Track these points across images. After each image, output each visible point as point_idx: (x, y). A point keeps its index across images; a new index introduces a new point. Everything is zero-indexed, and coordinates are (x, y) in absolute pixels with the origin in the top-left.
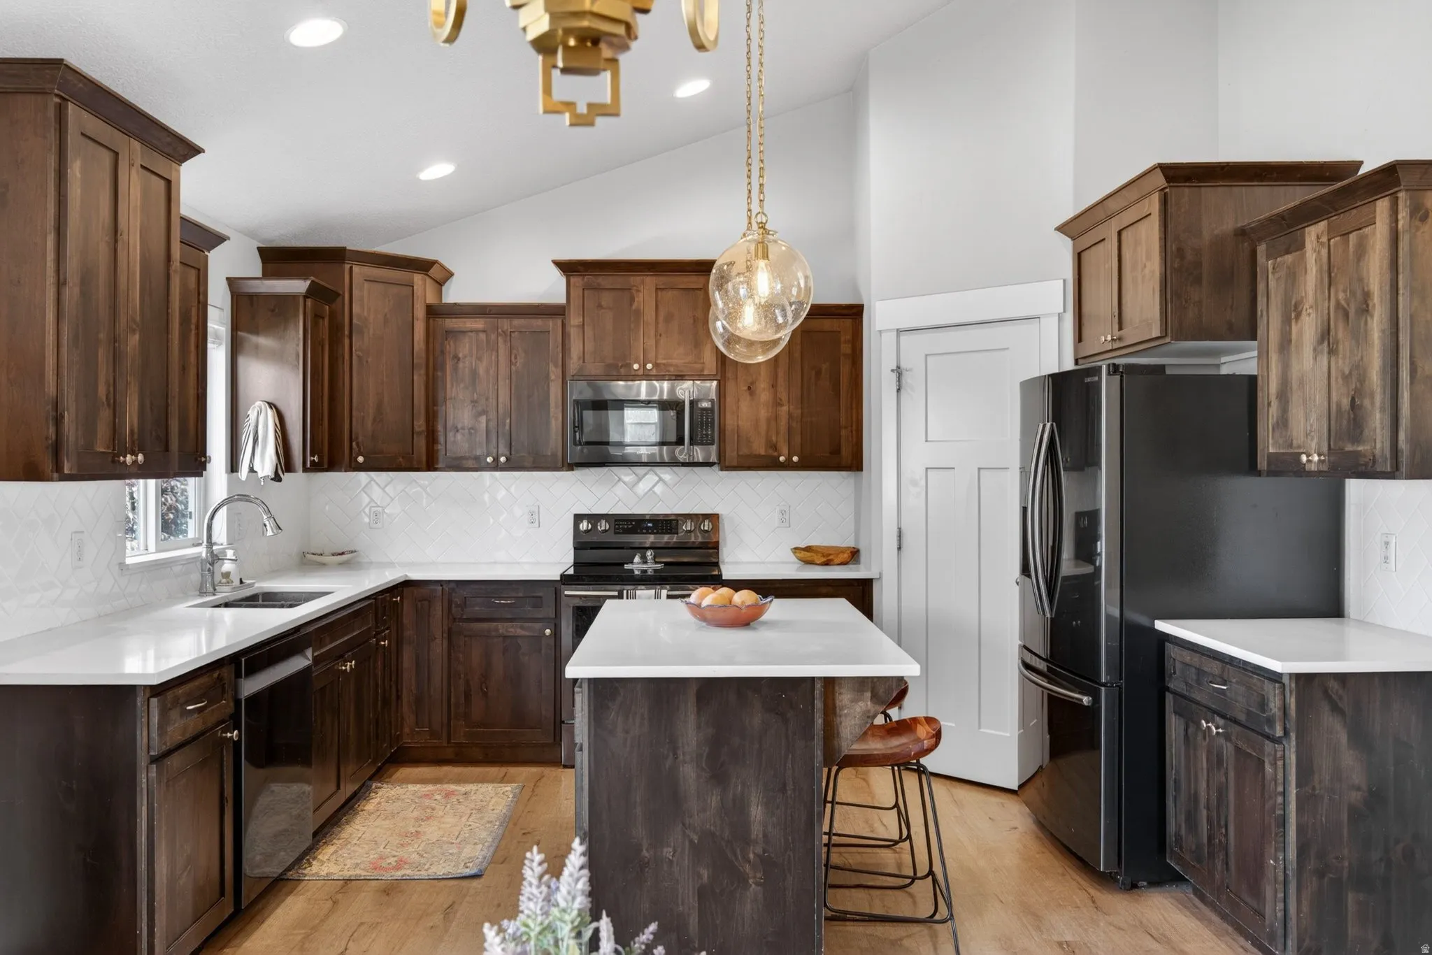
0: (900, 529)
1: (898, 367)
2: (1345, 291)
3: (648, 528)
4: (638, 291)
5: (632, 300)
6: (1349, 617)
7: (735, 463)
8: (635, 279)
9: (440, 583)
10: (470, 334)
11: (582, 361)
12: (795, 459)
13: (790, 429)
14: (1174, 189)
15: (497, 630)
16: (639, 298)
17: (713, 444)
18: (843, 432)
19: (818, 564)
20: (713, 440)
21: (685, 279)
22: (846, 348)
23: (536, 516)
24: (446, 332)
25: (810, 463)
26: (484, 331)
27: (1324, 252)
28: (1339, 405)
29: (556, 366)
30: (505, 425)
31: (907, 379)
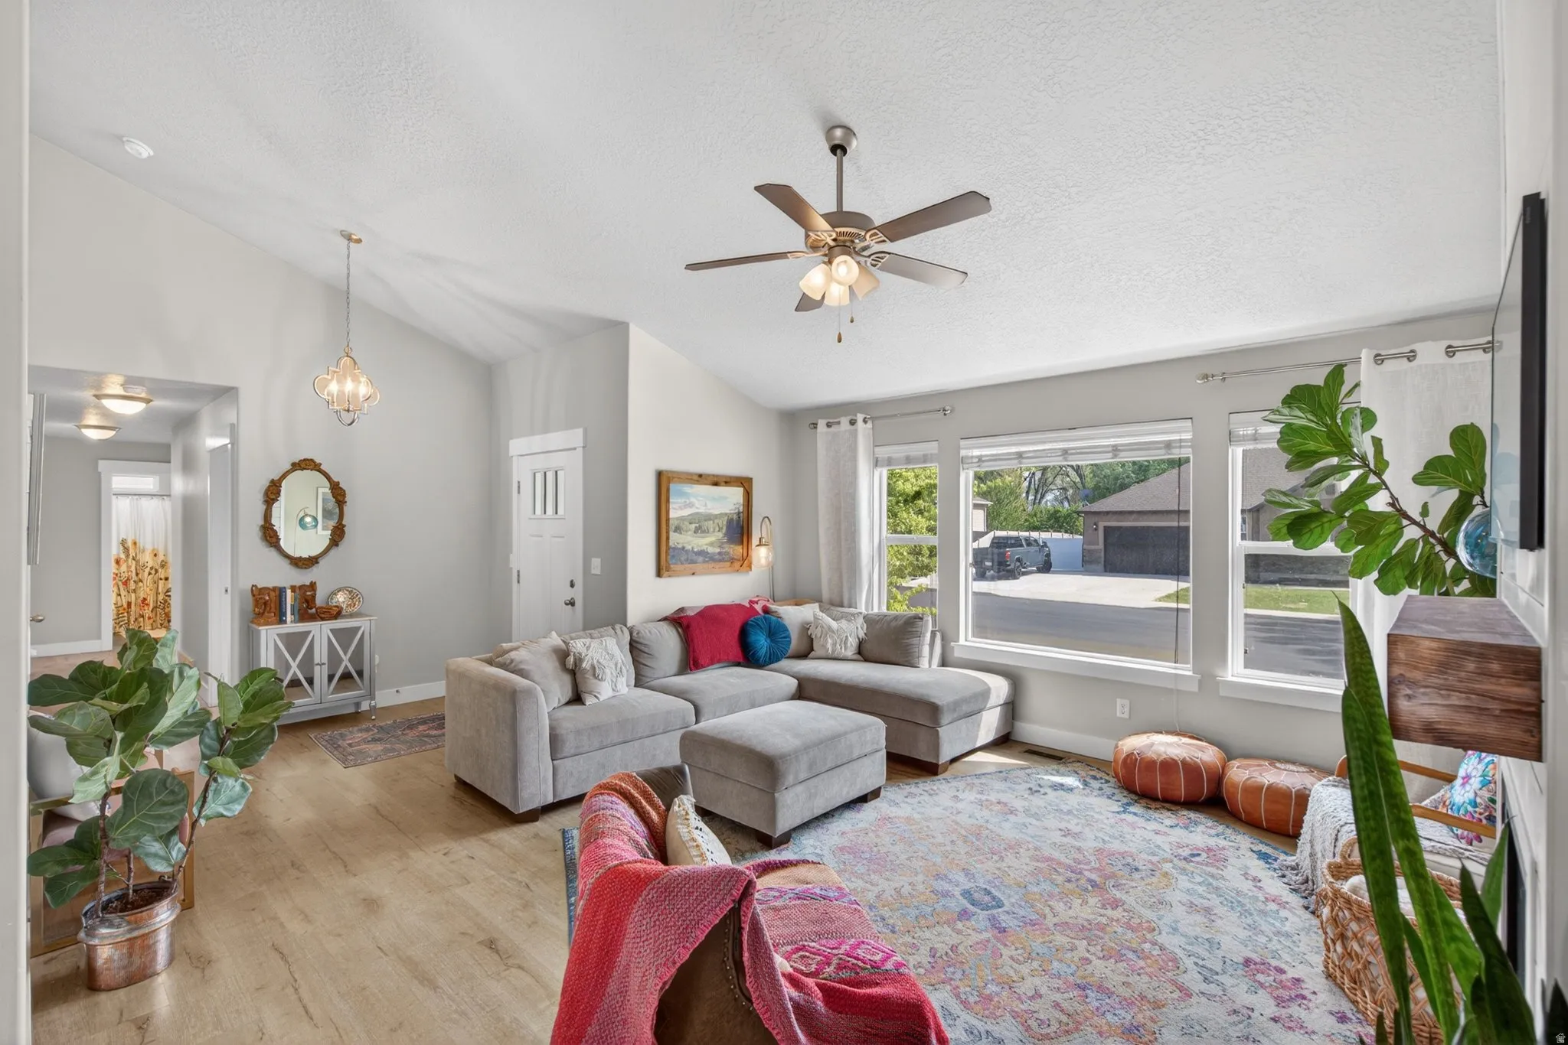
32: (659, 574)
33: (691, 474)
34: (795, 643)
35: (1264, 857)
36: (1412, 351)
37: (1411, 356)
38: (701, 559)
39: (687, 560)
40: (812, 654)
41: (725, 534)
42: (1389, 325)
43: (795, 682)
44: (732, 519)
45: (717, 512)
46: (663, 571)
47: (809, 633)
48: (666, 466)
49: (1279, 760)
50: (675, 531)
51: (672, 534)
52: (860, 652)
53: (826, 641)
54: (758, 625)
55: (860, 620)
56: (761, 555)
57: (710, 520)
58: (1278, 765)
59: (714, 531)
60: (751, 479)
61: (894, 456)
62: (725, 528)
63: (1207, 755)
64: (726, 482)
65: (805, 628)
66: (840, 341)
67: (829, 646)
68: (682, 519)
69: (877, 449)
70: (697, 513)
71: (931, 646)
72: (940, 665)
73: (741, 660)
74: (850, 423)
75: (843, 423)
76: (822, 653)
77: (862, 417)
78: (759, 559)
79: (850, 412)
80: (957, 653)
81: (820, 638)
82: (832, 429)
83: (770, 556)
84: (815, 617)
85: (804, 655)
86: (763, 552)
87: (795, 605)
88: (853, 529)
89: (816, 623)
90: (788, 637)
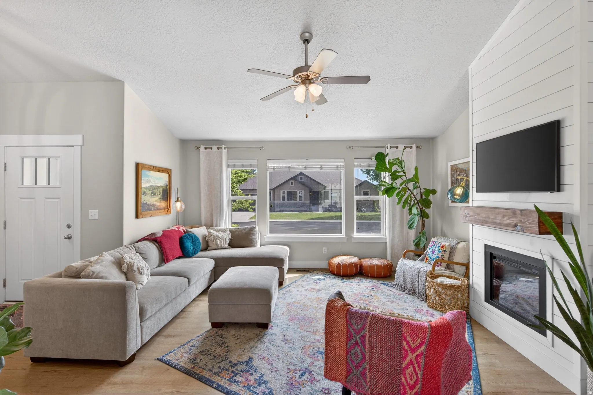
32: (137, 217)
33: (151, 166)
34: (202, 245)
35: (385, 284)
36: (397, 146)
37: (397, 148)
38: (153, 208)
39: (148, 209)
40: (209, 249)
41: (162, 196)
42: (392, 139)
43: (213, 261)
44: (164, 188)
45: (159, 185)
46: (139, 216)
47: (206, 239)
48: (139, 161)
49: (373, 258)
50: (144, 195)
51: (143, 196)
52: (229, 245)
53: (217, 242)
54: (187, 238)
55: (228, 232)
56: (178, 206)
57: (156, 189)
58: (372, 259)
59: (158, 194)
60: (171, 170)
61: (236, 164)
62: (162, 193)
63: (354, 260)
64: (162, 171)
65: (204, 237)
66: (307, 117)
67: (219, 243)
68: (146, 188)
69: (230, 161)
70: (152, 186)
71: (258, 239)
72: (261, 246)
73: (182, 255)
74: (218, 148)
75: (215, 148)
76: (215, 247)
77: (224, 146)
78: (176, 207)
79: (219, 143)
80: (266, 240)
81: (213, 241)
82: (208, 150)
83: (183, 205)
84: (208, 232)
85: (206, 249)
86: (179, 204)
87: (198, 227)
88: (219, 193)
89: (210, 235)
90: (200, 242)
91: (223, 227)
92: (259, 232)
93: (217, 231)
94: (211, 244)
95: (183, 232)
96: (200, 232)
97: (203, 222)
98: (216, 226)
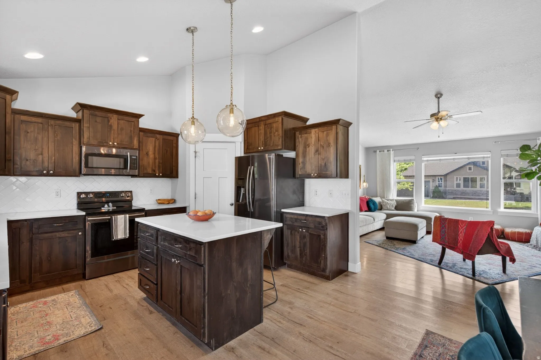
0: (195, 193)
1: (195, 151)
2: (323, 142)
3: (107, 196)
4: (111, 119)
5: (109, 121)
6: (306, 206)
7: (142, 175)
8: (110, 115)
9: (26, 220)
10: (34, 123)
11: (88, 139)
12: (161, 174)
13: (159, 166)
14: (285, 117)
15: (56, 236)
16: (111, 121)
17: (137, 170)
18: (174, 168)
19: (167, 204)
20: (137, 168)
21: (128, 118)
22: (174, 145)
23: (59, 193)
24: (21, 121)
25: (164, 176)
26: (42, 123)
27: (317, 135)
28: (321, 165)
29: (76, 140)
30: (52, 159)
31: (197, 154)
34: (378, 207)
40: (382, 209)
43: (386, 215)
47: (381, 204)
52: (395, 208)
53: (387, 206)
54: (371, 202)
55: (395, 201)
60: (361, 165)
61: (400, 159)
69: (395, 158)
71: (416, 207)
72: (417, 211)
73: (368, 210)
74: (388, 151)
75: (386, 151)
76: (386, 208)
77: (391, 150)
78: (363, 186)
79: (388, 148)
80: (421, 209)
81: (385, 205)
82: (381, 152)
83: (367, 185)
84: (382, 200)
85: (381, 210)
86: (365, 184)
87: (376, 197)
88: (388, 178)
89: (383, 202)
90: (377, 205)
91: (391, 198)
92: (416, 203)
93: (388, 200)
94: (383, 207)
95: (367, 198)
96: (377, 200)
97: (378, 195)
98: (387, 198)
